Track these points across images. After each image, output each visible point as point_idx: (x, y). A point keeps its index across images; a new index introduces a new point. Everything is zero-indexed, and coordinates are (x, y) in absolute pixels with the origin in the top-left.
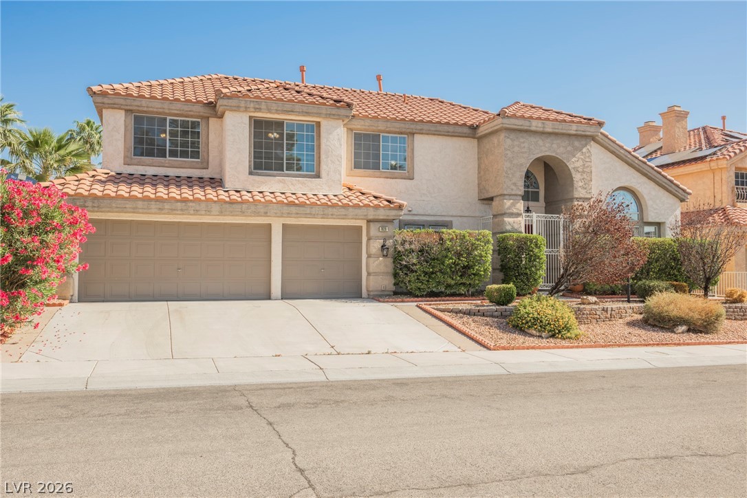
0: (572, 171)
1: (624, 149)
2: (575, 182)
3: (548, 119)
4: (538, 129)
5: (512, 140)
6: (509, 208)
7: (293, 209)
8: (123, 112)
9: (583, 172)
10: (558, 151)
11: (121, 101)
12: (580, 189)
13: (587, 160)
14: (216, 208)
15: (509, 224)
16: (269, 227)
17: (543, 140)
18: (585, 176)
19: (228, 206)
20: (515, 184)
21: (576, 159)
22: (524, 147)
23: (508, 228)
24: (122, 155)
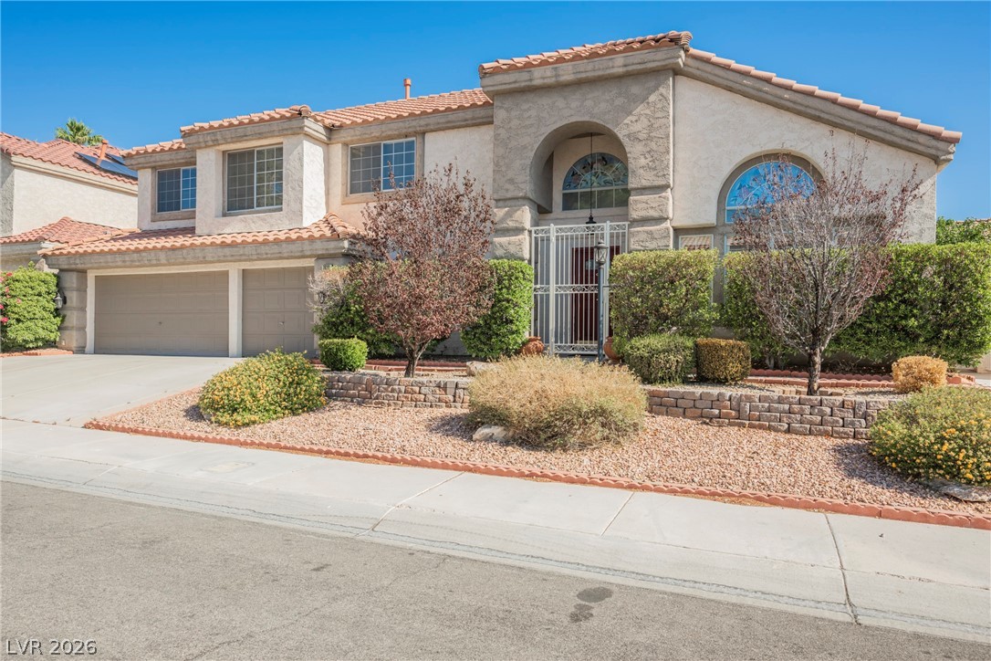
0: (625, 141)
1: (752, 76)
2: (630, 160)
3: (561, 60)
4: (548, 81)
5: (508, 110)
6: (503, 220)
7: (227, 251)
8: (150, 170)
9: (650, 138)
10: (596, 111)
11: (142, 160)
12: (642, 171)
13: (659, 114)
14: (162, 256)
15: (502, 246)
16: (226, 274)
17: (565, 99)
18: (653, 145)
19: (171, 252)
20: (511, 181)
21: (634, 118)
22: (529, 117)
23: (500, 252)
24: (150, 213)
